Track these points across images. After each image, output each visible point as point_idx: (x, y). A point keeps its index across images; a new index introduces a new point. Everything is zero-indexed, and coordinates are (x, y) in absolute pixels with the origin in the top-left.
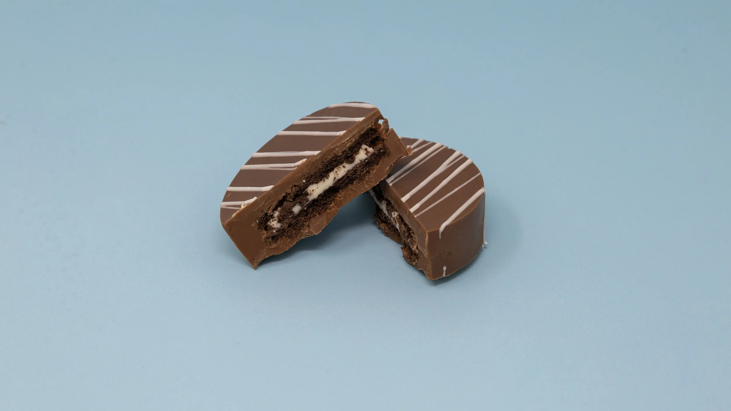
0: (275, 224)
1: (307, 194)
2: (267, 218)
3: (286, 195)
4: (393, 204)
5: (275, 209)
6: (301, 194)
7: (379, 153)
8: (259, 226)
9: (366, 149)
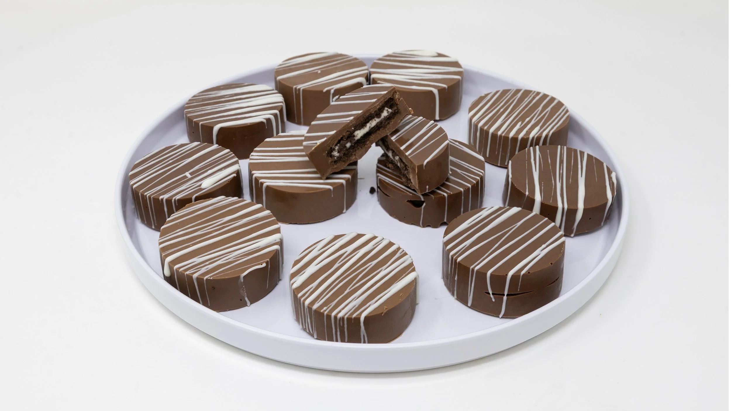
0: (336, 154)
1: (354, 136)
2: (332, 150)
3: (343, 137)
4: (396, 152)
5: (336, 145)
6: (351, 136)
7: (395, 112)
8: (327, 155)
9: (387, 110)
